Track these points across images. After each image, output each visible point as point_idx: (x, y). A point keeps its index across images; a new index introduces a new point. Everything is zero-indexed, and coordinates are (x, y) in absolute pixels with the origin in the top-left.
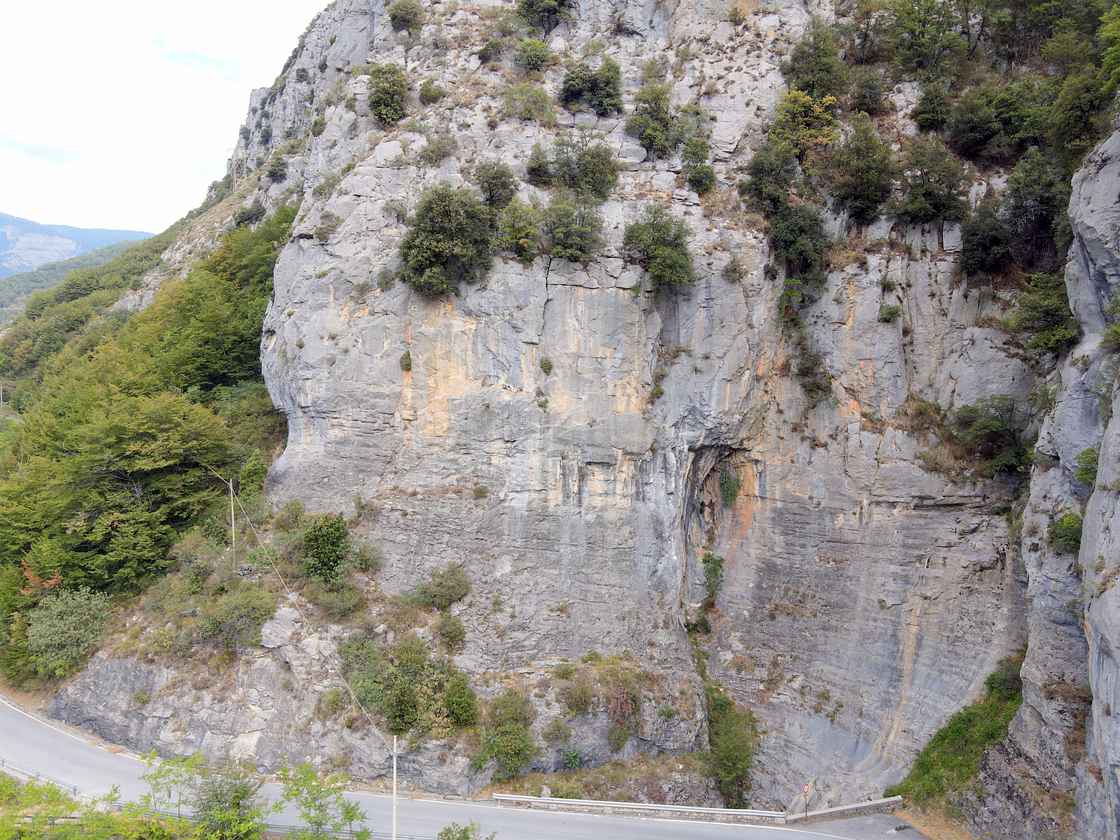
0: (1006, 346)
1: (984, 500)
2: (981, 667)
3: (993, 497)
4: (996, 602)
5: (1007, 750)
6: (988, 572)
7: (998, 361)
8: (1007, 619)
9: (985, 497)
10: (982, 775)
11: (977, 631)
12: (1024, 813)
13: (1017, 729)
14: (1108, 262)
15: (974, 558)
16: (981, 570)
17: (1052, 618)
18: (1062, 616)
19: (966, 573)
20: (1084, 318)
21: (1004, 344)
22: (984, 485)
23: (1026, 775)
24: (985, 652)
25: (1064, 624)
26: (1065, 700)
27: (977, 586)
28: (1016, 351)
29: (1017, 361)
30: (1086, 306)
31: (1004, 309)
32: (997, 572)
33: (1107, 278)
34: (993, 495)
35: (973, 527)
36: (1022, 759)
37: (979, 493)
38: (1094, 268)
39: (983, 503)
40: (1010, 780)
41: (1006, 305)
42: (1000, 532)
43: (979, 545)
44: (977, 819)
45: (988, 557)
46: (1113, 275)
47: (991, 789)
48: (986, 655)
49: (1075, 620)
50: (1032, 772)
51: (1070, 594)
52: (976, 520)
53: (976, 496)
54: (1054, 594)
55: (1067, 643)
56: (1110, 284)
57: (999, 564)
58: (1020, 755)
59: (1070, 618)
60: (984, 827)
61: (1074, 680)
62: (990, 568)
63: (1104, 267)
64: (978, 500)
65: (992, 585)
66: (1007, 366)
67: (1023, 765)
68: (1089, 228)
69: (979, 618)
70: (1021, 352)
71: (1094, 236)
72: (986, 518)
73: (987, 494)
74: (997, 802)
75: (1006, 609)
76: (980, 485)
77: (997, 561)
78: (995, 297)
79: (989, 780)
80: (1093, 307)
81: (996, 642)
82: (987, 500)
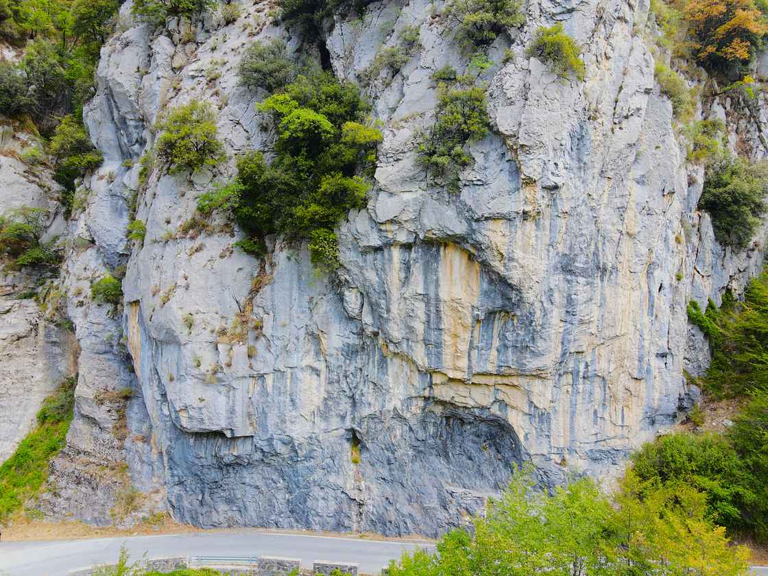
0: (27, 174)
1: (13, 289)
2: (26, 410)
3: (21, 286)
4: (33, 361)
5: (68, 454)
6: (23, 340)
7: (21, 184)
8: (43, 371)
9: (14, 286)
10: (52, 478)
11: (19, 385)
12: (93, 488)
13: (73, 437)
14: (130, 110)
15: (12, 331)
16: (17, 340)
17: (95, 351)
18: (103, 348)
19: (5, 343)
20: (105, 150)
21: (25, 172)
22: (14, 276)
23: (89, 463)
24: (27, 399)
25: (105, 352)
26: (111, 402)
27: (15, 352)
28: (34, 179)
29: (34, 186)
30: (107, 141)
31: (23, 147)
32: (31, 339)
33: (127, 121)
34: (21, 284)
35: (7, 308)
36: (82, 455)
37: (10, 284)
38: (119, 114)
39: (12, 291)
40: (76, 472)
41: (24, 145)
42: (30, 310)
43: (15, 321)
44: (56, 509)
45: (23, 328)
46: (131, 120)
47: (63, 483)
48: (28, 401)
49: (111, 349)
50: (92, 460)
51: (109, 331)
52: (9, 303)
53: (6, 286)
54: (96, 334)
55: (107, 365)
56: (129, 125)
57: (33, 334)
58: (79, 453)
59: (108, 348)
60: (64, 512)
61: (114, 389)
62: (26, 336)
63: (126, 113)
64: (8, 288)
65: (28, 350)
66: (28, 189)
67: (83, 457)
68: (119, 83)
69: (19, 376)
70: (37, 180)
71: (121, 90)
72: (17, 301)
73: (16, 284)
74: (70, 491)
75: (41, 364)
76: (10, 277)
77: (31, 330)
78: (14, 136)
79: (59, 479)
80: (112, 142)
81: (36, 389)
82: (16, 289)
